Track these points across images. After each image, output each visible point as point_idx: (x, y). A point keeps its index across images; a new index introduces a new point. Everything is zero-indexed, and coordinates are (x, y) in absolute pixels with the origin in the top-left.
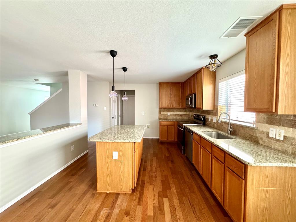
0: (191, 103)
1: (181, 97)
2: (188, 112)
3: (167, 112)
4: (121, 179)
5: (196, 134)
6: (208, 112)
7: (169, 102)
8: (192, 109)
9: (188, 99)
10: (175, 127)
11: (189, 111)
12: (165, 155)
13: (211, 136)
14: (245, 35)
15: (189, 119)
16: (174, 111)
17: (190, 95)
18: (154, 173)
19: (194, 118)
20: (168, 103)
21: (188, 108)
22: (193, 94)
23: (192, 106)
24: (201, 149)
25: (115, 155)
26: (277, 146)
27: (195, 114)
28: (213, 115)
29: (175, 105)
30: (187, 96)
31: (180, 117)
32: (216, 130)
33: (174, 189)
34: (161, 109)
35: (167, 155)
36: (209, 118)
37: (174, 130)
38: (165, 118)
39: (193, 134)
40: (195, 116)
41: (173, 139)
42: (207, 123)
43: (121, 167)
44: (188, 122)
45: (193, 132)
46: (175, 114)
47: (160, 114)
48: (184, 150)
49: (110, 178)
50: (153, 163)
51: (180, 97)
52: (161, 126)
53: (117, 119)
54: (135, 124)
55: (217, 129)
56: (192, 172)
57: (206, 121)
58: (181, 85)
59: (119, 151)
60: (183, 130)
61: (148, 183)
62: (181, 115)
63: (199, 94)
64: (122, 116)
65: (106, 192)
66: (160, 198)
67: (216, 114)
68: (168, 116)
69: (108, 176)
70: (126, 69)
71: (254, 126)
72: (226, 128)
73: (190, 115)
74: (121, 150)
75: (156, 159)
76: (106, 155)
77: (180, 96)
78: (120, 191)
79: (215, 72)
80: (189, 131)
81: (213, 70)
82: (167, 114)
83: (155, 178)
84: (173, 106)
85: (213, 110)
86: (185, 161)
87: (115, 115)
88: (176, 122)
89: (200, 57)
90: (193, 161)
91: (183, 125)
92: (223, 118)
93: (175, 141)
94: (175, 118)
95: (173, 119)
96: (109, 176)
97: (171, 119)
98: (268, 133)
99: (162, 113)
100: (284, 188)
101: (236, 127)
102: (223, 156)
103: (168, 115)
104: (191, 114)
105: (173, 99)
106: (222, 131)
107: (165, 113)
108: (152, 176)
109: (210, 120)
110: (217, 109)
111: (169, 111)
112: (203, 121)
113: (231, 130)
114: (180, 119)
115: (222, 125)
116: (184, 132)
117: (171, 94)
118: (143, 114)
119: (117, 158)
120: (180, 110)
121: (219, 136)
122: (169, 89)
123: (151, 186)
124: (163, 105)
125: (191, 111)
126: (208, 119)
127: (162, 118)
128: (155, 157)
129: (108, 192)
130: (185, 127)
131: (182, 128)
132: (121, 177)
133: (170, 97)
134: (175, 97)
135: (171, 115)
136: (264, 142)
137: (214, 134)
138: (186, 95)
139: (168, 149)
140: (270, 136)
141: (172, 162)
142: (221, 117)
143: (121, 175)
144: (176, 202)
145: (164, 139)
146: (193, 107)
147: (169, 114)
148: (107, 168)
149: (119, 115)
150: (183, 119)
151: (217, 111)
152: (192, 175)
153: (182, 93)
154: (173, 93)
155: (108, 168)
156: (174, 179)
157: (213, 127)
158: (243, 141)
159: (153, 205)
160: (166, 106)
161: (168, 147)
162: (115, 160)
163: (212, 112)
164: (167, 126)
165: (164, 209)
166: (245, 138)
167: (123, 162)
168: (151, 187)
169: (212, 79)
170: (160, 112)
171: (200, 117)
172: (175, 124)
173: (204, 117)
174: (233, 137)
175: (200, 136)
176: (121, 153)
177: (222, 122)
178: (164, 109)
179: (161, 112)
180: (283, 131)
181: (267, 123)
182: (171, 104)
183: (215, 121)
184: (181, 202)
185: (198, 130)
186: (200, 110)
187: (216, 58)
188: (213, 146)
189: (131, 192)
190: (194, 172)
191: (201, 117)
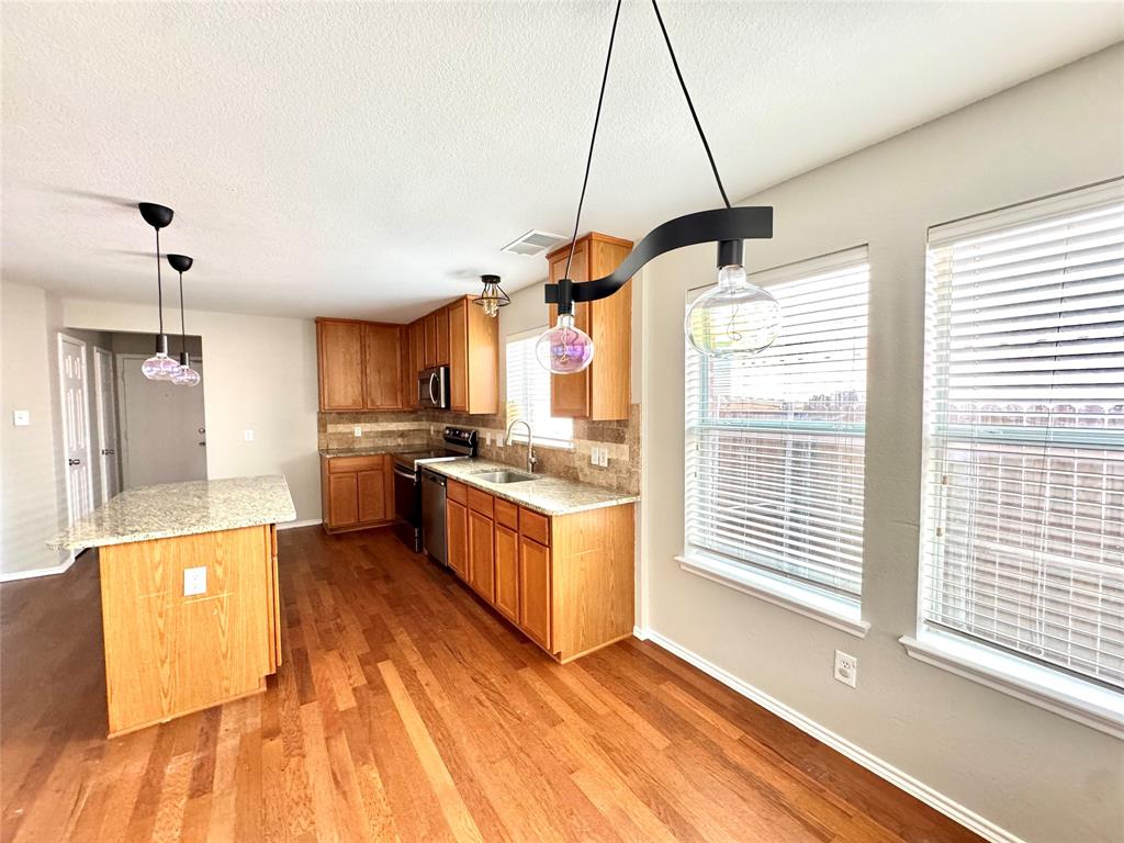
0: (437, 395)
1: (402, 371)
2: (424, 423)
3: (351, 425)
4: (225, 656)
5: (457, 481)
6: (484, 420)
7: (357, 390)
8: (437, 413)
9: (425, 381)
10: (384, 474)
11: (427, 420)
12: (359, 568)
13: (493, 481)
14: (549, 257)
15: (428, 445)
16: (377, 421)
17: (429, 369)
18: (331, 623)
19: (448, 439)
20: (354, 392)
21: (426, 408)
22: (442, 369)
23: (439, 403)
24: (471, 518)
25: (196, 581)
26: (601, 479)
27: (447, 428)
28: (495, 428)
29: (381, 401)
30: (420, 373)
31: (400, 441)
32: (504, 467)
33: (403, 638)
34: (327, 416)
35: (366, 565)
36: (487, 435)
37: (381, 484)
38: (346, 446)
39: (445, 485)
40: (448, 432)
41: (380, 516)
42: (481, 451)
43: (222, 616)
44: (427, 453)
45: (446, 477)
46: (382, 432)
47: (325, 431)
48: (420, 537)
49: (172, 668)
50: (322, 598)
51: (399, 375)
52: (332, 477)
53: (93, 468)
54: (210, 478)
55: (505, 464)
56: (449, 587)
57: (480, 444)
58: (398, 335)
59: (211, 563)
60: (414, 477)
61: (318, 648)
62: (402, 434)
63: (457, 370)
64: (115, 452)
65: (159, 721)
66: (368, 668)
67: (502, 426)
68: (353, 437)
69: (163, 662)
70: (187, 263)
71: (572, 447)
72: (525, 458)
73: (432, 432)
74: (220, 559)
75: (330, 584)
76: (152, 588)
77: (399, 370)
78: (221, 698)
79: (497, 317)
80: (434, 479)
81: (490, 314)
82: (352, 433)
83: (341, 631)
84: (373, 403)
85: (495, 415)
86: (428, 567)
87: (78, 446)
88: (388, 458)
89: (459, 274)
90: (450, 561)
91: (416, 461)
92: (517, 434)
93: (387, 522)
94: (380, 442)
95: (376, 449)
96: (168, 660)
97: (366, 450)
98: (590, 457)
99: (331, 428)
100: (604, 546)
101: (542, 453)
102: (515, 514)
103: (356, 435)
104: (436, 428)
105: (373, 378)
106: (517, 466)
107: (342, 428)
108: (328, 631)
109: (488, 442)
110: (505, 411)
111: (357, 421)
112: (470, 446)
113: (533, 460)
114: (399, 445)
115: (517, 452)
116: (419, 482)
117: (363, 363)
118: (249, 435)
119: (202, 588)
120: (396, 415)
121: (510, 478)
122: (359, 345)
123: (331, 653)
124: (337, 399)
125: (434, 419)
126: (485, 439)
127: (334, 446)
128: (325, 582)
129: (168, 720)
130: (419, 467)
131: (412, 472)
132: (224, 651)
133: (364, 372)
134: (379, 372)
135: (366, 435)
136: (585, 475)
137: (499, 475)
138: (420, 368)
139: (364, 549)
140: (593, 462)
141: (387, 578)
142: (512, 431)
143: (223, 641)
144: (414, 659)
145: (346, 521)
146: (443, 406)
147: (358, 430)
148: (156, 633)
149: (103, 446)
150: (409, 446)
151: (505, 416)
152: (449, 595)
153: (405, 359)
154: (371, 357)
155: (162, 635)
156: (402, 618)
157: (498, 461)
158: (553, 481)
159: (350, 688)
160: (349, 402)
161: (362, 543)
162: (194, 597)
163: (494, 420)
164: (354, 475)
165: (383, 683)
166: (558, 475)
167: (230, 598)
168: (332, 657)
169: (490, 330)
170: (322, 426)
171: (463, 435)
172: (383, 464)
173: (475, 434)
174: (538, 476)
175: (465, 485)
176: (220, 571)
177: (515, 444)
178: (339, 413)
179: (329, 426)
180: (606, 451)
181: (590, 439)
182: (365, 393)
183: (500, 444)
184: (427, 655)
185: (460, 470)
186: (462, 415)
187: (496, 283)
188: (495, 499)
189: (264, 689)
190: (454, 588)
191: (467, 435)
